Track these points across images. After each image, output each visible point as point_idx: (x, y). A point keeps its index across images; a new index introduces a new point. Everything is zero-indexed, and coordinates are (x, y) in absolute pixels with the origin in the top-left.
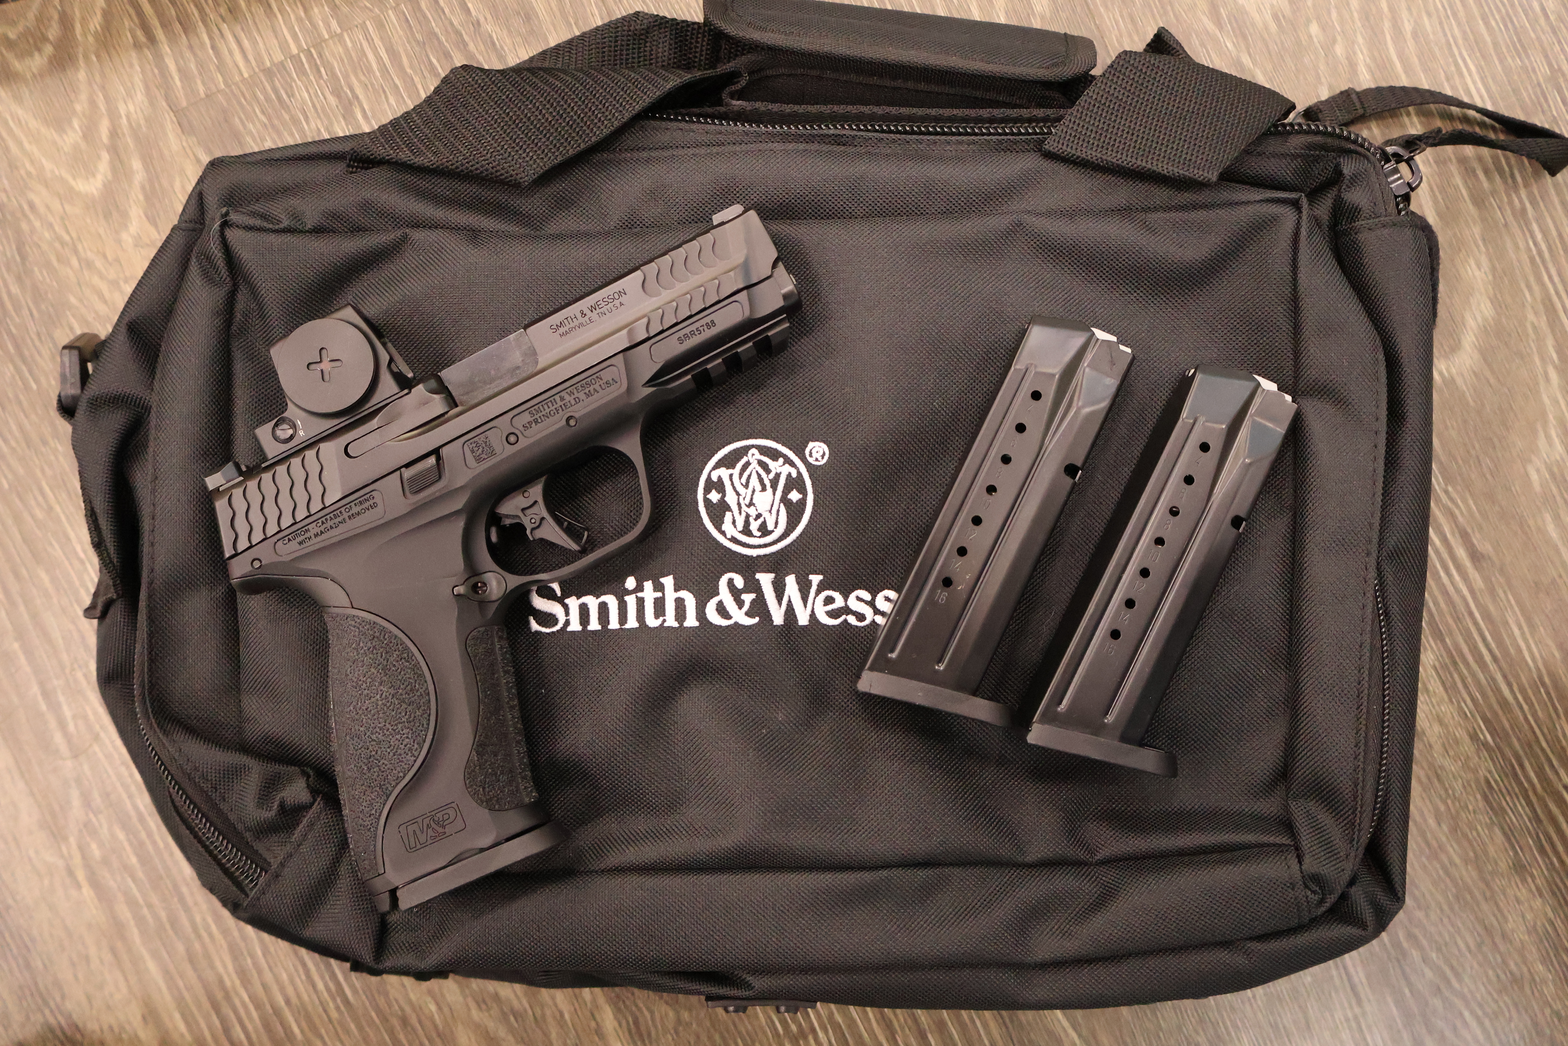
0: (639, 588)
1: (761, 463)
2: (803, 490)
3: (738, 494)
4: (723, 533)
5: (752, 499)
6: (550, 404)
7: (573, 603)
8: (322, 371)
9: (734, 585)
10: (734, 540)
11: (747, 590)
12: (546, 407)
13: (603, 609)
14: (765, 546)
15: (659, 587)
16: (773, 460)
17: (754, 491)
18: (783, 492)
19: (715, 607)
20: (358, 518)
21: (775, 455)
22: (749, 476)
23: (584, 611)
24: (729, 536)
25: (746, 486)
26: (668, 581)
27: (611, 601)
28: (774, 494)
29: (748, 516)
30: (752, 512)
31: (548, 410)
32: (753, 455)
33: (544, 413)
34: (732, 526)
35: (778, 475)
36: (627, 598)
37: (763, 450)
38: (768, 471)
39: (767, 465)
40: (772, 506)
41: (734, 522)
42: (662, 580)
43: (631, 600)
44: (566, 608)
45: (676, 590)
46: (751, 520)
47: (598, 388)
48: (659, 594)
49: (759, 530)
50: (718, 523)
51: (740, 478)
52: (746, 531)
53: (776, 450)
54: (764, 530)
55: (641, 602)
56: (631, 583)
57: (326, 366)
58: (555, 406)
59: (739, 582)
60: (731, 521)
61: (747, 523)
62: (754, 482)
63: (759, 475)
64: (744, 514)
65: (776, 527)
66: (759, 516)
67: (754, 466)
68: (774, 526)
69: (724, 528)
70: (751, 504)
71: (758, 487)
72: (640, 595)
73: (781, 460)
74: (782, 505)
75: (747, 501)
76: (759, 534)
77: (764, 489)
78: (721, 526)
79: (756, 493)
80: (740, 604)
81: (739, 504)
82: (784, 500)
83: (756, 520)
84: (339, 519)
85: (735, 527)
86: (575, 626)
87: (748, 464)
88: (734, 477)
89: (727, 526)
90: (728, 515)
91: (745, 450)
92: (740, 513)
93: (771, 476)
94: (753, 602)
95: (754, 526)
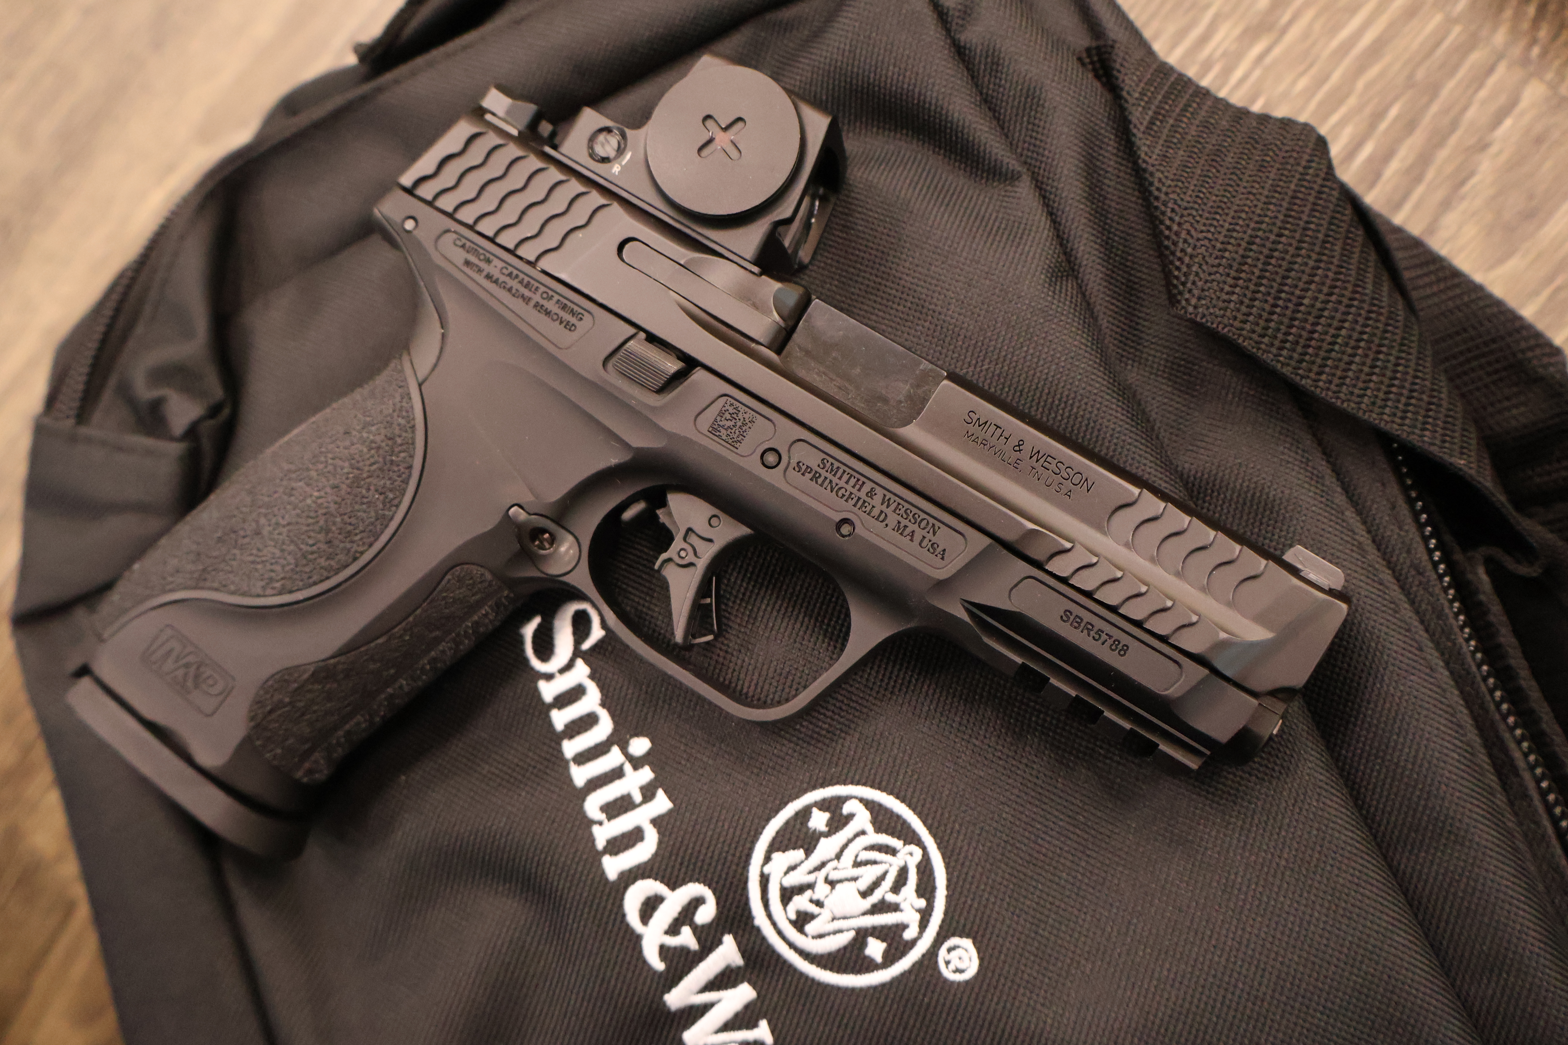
0: (637, 763)
1: (903, 873)
2: (890, 958)
3: (838, 857)
4: (767, 859)
5: (840, 881)
6: (853, 481)
7: (581, 672)
8: (710, 141)
9: (696, 908)
10: (764, 880)
11: (698, 931)
12: (846, 477)
13: (588, 721)
14: (780, 933)
15: (648, 792)
16: (917, 891)
17: (855, 879)
18: (874, 928)
19: (651, 893)
20: (542, 317)
21: (926, 889)
22: (875, 862)
23: (575, 694)
24: (766, 870)
25: (857, 864)
26: (662, 803)
27: (605, 727)
28: (864, 914)
29: (811, 886)
30: (821, 890)
31: (842, 483)
32: (911, 854)
33: (835, 480)
34: (785, 869)
35: (895, 908)
36: (615, 750)
37: (925, 869)
38: (896, 888)
39: (904, 884)
40: (845, 918)
41: (792, 868)
42: (660, 793)
43: (614, 758)
44: (569, 667)
45: (655, 822)
46: (808, 894)
47: (917, 537)
48: (638, 797)
49: (799, 913)
50: (779, 844)
51: (866, 849)
52: (787, 895)
53: (934, 889)
54: (801, 921)
55: (617, 774)
56: (640, 746)
57: (722, 139)
58: (854, 491)
59: (706, 914)
60: (792, 862)
61: (800, 889)
62: (869, 874)
63: (883, 877)
64: (810, 878)
65: (813, 937)
66: (819, 904)
67: (893, 865)
68: (815, 933)
69: (776, 856)
70: (832, 884)
71: (863, 884)
72: (628, 767)
73: (922, 903)
74: (852, 934)
75: (834, 876)
76: (793, 917)
77: (864, 894)
78: (778, 850)
79: (852, 883)
80: (673, 929)
81: (823, 865)
82: (862, 935)
83: (811, 901)
84: (527, 293)
85: (786, 873)
86: (548, 691)
87: (892, 851)
88: (862, 837)
89: (781, 860)
90: (800, 854)
91: (911, 837)
92: (810, 872)
93: (891, 898)
94: (683, 951)
95: (801, 902)
